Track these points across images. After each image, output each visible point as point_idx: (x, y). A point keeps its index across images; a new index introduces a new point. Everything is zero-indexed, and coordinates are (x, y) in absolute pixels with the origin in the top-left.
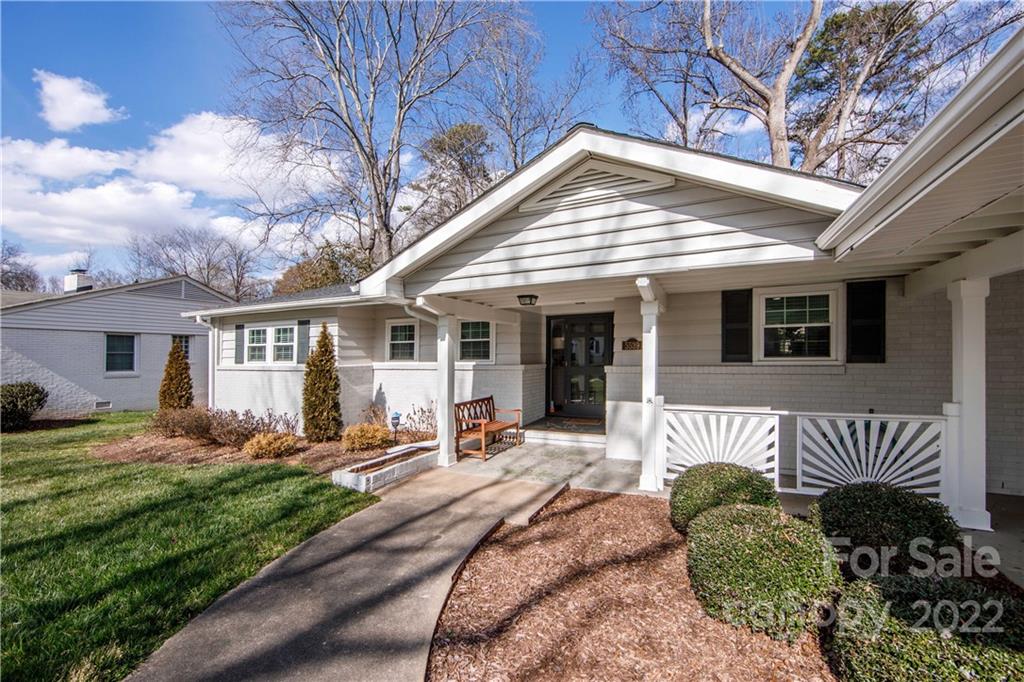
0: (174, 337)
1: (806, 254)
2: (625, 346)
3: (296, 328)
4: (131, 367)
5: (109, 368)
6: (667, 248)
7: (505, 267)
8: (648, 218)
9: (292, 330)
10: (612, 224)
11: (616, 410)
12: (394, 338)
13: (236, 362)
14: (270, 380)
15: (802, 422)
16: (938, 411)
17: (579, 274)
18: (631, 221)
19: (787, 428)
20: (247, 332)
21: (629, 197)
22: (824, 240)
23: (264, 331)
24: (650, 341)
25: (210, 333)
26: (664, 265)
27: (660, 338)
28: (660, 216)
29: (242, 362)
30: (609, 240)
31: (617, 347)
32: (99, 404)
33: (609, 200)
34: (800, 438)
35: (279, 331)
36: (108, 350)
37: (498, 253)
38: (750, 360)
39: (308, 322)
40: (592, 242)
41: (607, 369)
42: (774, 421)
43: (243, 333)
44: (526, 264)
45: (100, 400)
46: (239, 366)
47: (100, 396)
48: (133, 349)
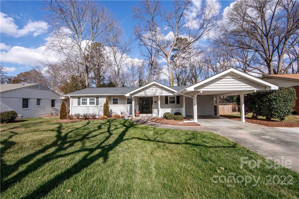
0: (37, 99)
1: (173, 95)
2: (154, 102)
3: (95, 99)
4: (27, 107)
5: (23, 107)
6: (161, 93)
7: (144, 94)
8: (159, 90)
9: (94, 99)
10: (156, 90)
11: (153, 110)
12: (113, 101)
13: (78, 105)
14: (89, 108)
15: (173, 109)
16: (182, 108)
17: (153, 95)
18: (158, 90)
19: (172, 110)
20: (81, 99)
21: (158, 88)
22: (174, 94)
23: (86, 99)
24: (159, 102)
25: (70, 99)
26: (161, 95)
27: (160, 101)
28: (160, 90)
29: (80, 105)
30: (156, 92)
31: (153, 102)
32: (21, 117)
33: (156, 88)
34: (173, 111)
35: (90, 99)
36: (23, 103)
37: (143, 92)
38: (168, 104)
39: (98, 98)
40: (154, 92)
41: (152, 105)
42: (171, 109)
43: (80, 100)
44: (147, 93)
45: (22, 116)
46: (79, 106)
47: (22, 115)
48: (28, 103)
